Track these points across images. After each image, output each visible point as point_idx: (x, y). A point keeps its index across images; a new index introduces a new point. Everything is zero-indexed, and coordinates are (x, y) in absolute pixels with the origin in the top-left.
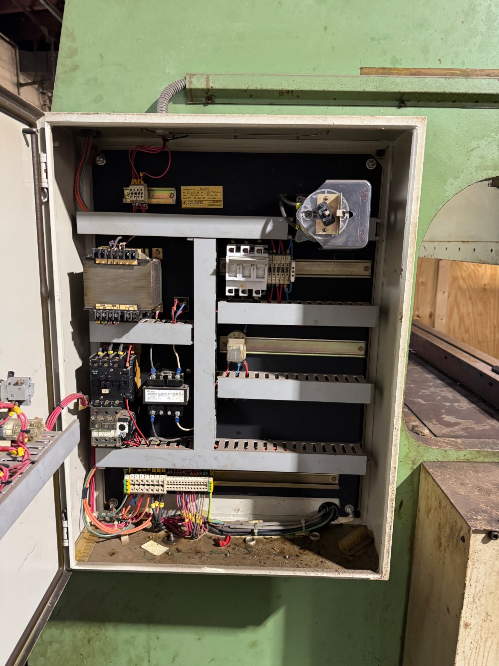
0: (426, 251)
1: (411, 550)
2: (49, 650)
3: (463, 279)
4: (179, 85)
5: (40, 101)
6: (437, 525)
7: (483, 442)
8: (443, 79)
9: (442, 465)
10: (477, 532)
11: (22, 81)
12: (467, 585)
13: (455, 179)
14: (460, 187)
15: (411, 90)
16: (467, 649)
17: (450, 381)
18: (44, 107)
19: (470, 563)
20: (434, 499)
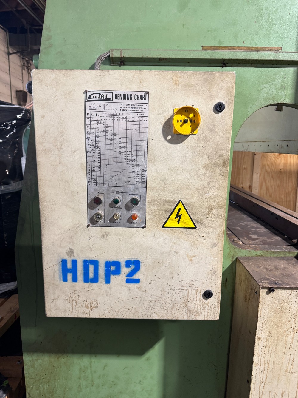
0: (244, 147)
1: (232, 305)
2: (36, 364)
3: (268, 166)
4: (106, 55)
5: (21, 63)
6: (245, 288)
7: (270, 247)
8: (246, 52)
9: (248, 258)
10: (263, 288)
11: (11, 52)
12: (259, 317)
13: (253, 105)
14: (255, 109)
15: (229, 58)
16: (260, 352)
17: (255, 218)
18: (23, 66)
19: (260, 305)
20: (243, 275)
